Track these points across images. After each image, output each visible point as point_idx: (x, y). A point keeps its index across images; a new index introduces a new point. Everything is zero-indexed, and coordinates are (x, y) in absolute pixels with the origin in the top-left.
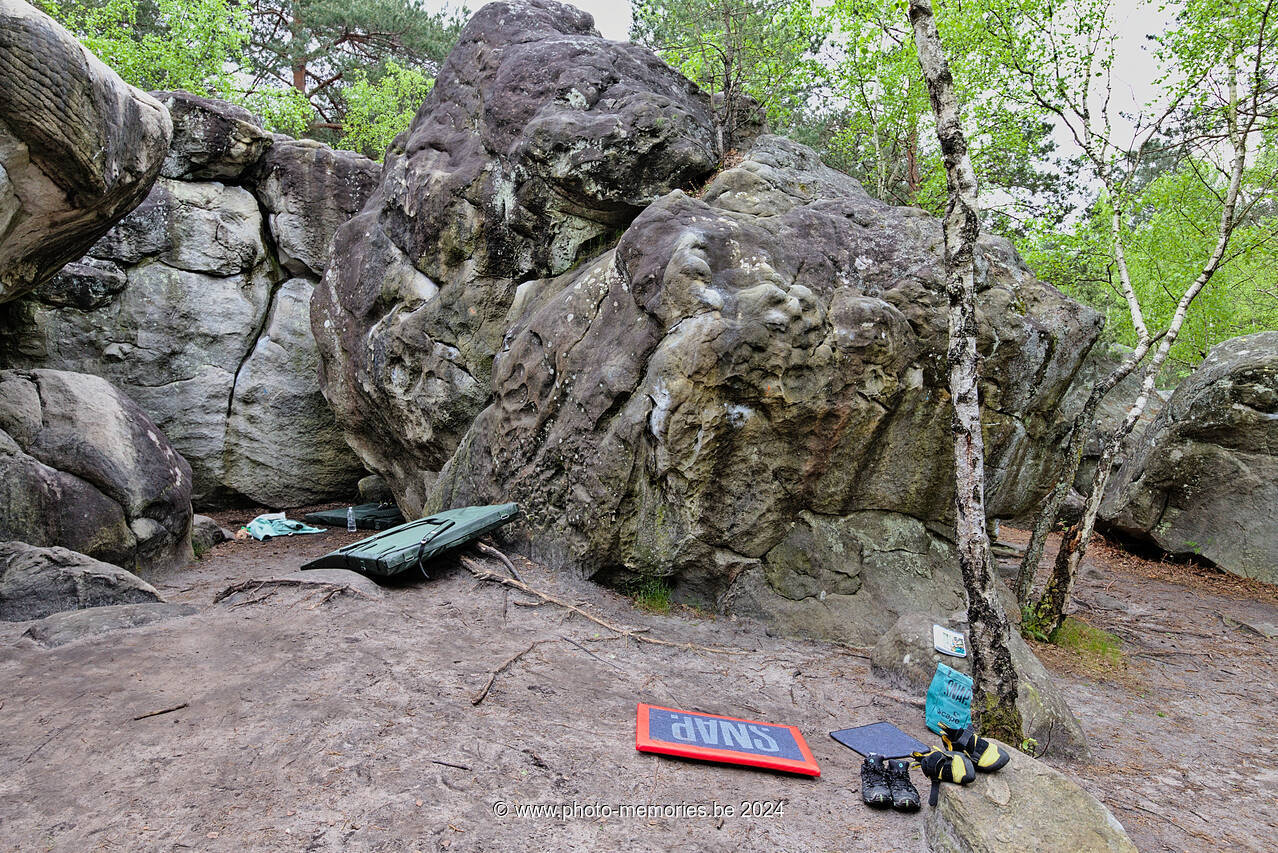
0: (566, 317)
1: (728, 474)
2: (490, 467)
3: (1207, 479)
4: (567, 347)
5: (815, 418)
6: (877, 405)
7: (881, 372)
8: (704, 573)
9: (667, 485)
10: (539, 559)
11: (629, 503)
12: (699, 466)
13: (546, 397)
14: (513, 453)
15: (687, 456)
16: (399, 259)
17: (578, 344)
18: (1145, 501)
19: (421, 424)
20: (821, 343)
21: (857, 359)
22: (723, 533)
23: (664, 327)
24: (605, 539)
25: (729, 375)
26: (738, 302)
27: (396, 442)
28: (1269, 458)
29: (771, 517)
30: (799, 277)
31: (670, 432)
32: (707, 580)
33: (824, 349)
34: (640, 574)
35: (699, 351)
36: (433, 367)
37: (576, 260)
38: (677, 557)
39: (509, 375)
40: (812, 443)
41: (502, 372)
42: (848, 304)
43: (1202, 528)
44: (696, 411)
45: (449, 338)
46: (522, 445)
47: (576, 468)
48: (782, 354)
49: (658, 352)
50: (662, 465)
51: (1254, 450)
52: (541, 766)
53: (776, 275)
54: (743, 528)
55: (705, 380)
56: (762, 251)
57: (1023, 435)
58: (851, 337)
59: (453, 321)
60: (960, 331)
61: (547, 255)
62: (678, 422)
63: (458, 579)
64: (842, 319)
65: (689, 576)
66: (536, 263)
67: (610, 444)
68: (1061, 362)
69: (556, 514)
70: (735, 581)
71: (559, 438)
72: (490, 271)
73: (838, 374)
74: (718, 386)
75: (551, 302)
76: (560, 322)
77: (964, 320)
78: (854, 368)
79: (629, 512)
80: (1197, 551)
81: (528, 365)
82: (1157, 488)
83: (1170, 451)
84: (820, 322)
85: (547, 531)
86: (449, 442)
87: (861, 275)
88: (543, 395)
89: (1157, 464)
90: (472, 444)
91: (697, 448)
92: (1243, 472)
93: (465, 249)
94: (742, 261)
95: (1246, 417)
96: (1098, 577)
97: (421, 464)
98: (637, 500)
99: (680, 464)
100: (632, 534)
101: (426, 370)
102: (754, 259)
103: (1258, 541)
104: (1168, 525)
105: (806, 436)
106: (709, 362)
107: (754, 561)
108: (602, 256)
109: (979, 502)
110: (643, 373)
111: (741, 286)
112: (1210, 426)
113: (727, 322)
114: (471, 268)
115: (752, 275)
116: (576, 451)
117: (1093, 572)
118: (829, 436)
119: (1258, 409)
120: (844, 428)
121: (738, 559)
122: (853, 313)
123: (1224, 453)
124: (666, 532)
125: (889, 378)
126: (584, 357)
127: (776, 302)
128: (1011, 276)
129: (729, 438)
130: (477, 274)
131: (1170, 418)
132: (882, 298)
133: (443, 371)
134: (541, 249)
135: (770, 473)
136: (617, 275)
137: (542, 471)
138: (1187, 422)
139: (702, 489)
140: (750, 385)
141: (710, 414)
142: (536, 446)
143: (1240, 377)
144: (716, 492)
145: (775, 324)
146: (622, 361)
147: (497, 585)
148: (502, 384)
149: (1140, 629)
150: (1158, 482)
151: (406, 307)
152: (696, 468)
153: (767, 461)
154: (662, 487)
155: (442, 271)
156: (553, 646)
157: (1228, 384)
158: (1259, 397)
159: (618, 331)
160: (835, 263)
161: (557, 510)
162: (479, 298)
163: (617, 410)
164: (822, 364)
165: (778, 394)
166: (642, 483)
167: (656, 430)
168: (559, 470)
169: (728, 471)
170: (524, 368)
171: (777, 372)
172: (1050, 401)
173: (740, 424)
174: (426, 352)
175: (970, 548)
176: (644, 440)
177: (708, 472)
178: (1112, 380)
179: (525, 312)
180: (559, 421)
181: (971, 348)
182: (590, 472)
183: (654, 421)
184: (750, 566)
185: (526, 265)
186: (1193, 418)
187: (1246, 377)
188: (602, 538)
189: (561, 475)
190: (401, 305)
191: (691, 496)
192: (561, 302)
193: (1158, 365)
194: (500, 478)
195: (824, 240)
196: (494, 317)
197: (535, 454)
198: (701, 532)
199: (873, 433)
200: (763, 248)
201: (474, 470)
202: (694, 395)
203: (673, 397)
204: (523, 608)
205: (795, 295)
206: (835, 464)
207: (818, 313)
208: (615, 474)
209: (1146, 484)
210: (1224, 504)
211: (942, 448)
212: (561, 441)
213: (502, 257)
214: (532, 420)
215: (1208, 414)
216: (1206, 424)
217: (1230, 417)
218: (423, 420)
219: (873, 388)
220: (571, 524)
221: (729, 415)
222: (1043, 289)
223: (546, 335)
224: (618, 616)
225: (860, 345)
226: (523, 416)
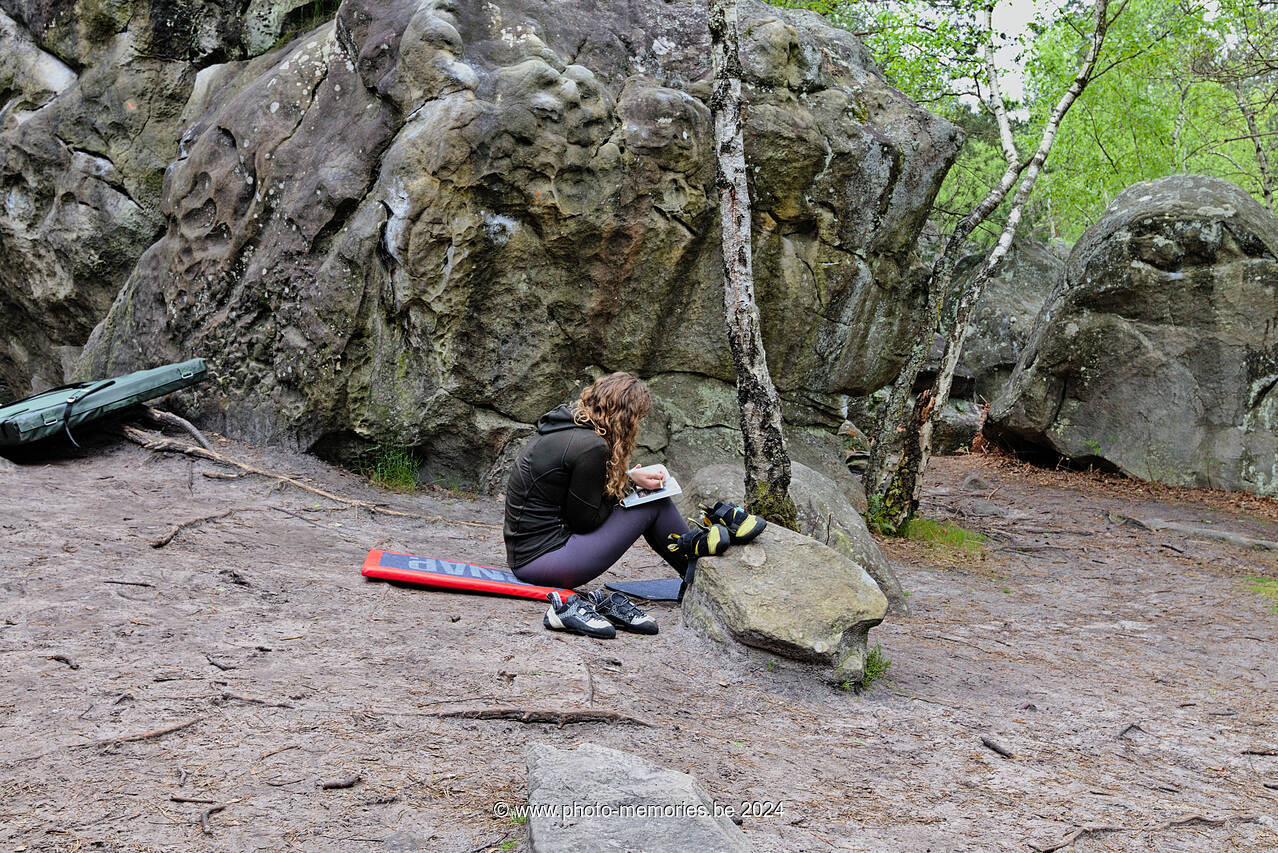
0: (268, 107)
1: (489, 309)
2: (163, 322)
3: (1105, 359)
4: (271, 145)
5: (599, 237)
6: (680, 227)
7: (683, 182)
8: (461, 443)
9: (409, 323)
10: (237, 434)
11: (359, 345)
12: (451, 295)
13: (243, 215)
14: (196, 296)
15: (434, 281)
16: (13, 32)
17: (286, 143)
18: (1039, 392)
19: (55, 274)
20: (606, 141)
21: (651, 163)
22: (484, 387)
23: (401, 113)
24: (328, 395)
25: (486, 173)
26: (497, 81)
27: (15, 308)
28: (1172, 328)
29: (549, 368)
30: (580, 58)
31: (411, 247)
32: (466, 451)
33: (610, 147)
34: (376, 443)
35: (446, 141)
36: (73, 186)
37: (281, 35)
38: (425, 419)
39: (189, 188)
40: (597, 272)
41: (178, 184)
42: (641, 95)
43: (1103, 423)
44: (444, 220)
45: (95, 144)
46: (209, 285)
47: (286, 306)
48: (555, 150)
49: (394, 147)
50: (402, 296)
51: (1157, 320)
52: (243, 583)
53: (546, 50)
54: (511, 380)
55: (454, 178)
56: (530, 20)
57: (869, 280)
58: (644, 134)
59: (102, 120)
60: (722, 72)
61: (240, 27)
62: (421, 234)
63: (122, 455)
64: (631, 113)
65: (441, 446)
66: (224, 39)
67: (332, 268)
68: (912, 185)
69: (260, 370)
70: (502, 453)
71: (261, 269)
72: (156, 49)
73: (628, 181)
74: (471, 187)
75: (247, 89)
76: (260, 113)
77: (726, 59)
78: (648, 174)
79: (359, 358)
80: (1097, 452)
81: (215, 173)
82: (1053, 374)
83: (1065, 325)
84: (604, 114)
85: (248, 395)
86: (99, 297)
87: (660, 62)
88: (238, 213)
89: (1052, 343)
90: (136, 292)
91: (447, 270)
92: (1145, 347)
93: (118, 16)
94: (503, 31)
95: (1147, 277)
96: (980, 487)
97: (55, 336)
98: (370, 342)
99: (425, 292)
100: (364, 388)
101: (61, 192)
102: (519, 28)
103: (1163, 434)
104: (1066, 421)
105: (589, 261)
106: (459, 154)
107: (527, 426)
108: (320, 28)
109: (745, 265)
110: (374, 174)
111: (502, 63)
112: (1108, 291)
113: (483, 105)
114: (126, 45)
115: (516, 48)
116: (287, 282)
117: (976, 481)
118: (619, 263)
119: (1159, 267)
120: (637, 253)
121: (505, 423)
122: (647, 106)
123: (1124, 325)
124: (410, 387)
125: (693, 192)
126: (295, 160)
127: (548, 83)
128: (852, 77)
129: (488, 257)
130: (136, 54)
131: (1066, 285)
132: (687, 91)
133: (87, 192)
134: (231, 19)
135: (544, 308)
136: (338, 50)
137: (239, 317)
138: (1083, 286)
139: (456, 326)
140: (513, 187)
141: (462, 224)
142: (229, 284)
143: (1139, 227)
144: (474, 331)
145: (544, 110)
146: (347, 160)
147: (178, 456)
148: (178, 203)
149: (1016, 532)
150: (1052, 366)
151: (26, 102)
152: (445, 298)
153: (540, 292)
154: (403, 327)
155: (82, 49)
156: (258, 515)
157: (1125, 236)
158: (1160, 251)
159: (340, 123)
160: (628, 44)
161: (262, 366)
162: (140, 87)
163: (341, 224)
164: (607, 167)
165: (550, 202)
166: (376, 320)
167: (392, 245)
168: (264, 312)
169: (489, 304)
170: (210, 179)
171: (548, 172)
172: (901, 239)
173: (502, 239)
174: (60, 166)
175: (737, 318)
176: (376, 261)
177: (463, 304)
178: (976, 215)
179: (209, 105)
180: (262, 247)
181: (735, 91)
182: (306, 307)
183: (390, 235)
184: (521, 433)
185: (209, 42)
186: (1089, 281)
187: (1145, 226)
188: (323, 395)
189: (266, 319)
190: (18, 100)
191: (442, 336)
192: (261, 88)
193: (1026, 194)
194: (177, 334)
195: (614, 15)
196: (163, 116)
197: (228, 294)
198: (455, 385)
199: (678, 264)
200: (532, 16)
201: (139, 329)
202: (441, 198)
203: (414, 200)
204: (216, 481)
205: (571, 77)
206: (629, 303)
207: (602, 101)
208: (339, 307)
209: (1040, 369)
210: (1126, 390)
211: (768, 293)
212: (265, 271)
213: (174, 29)
214: (224, 249)
215: (1105, 275)
216: (1103, 288)
217: (1129, 278)
218: (58, 268)
219: (673, 202)
220: (281, 382)
221: (487, 226)
222: (891, 94)
223: (241, 130)
224: (346, 491)
225: (655, 145)
226: (210, 244)
